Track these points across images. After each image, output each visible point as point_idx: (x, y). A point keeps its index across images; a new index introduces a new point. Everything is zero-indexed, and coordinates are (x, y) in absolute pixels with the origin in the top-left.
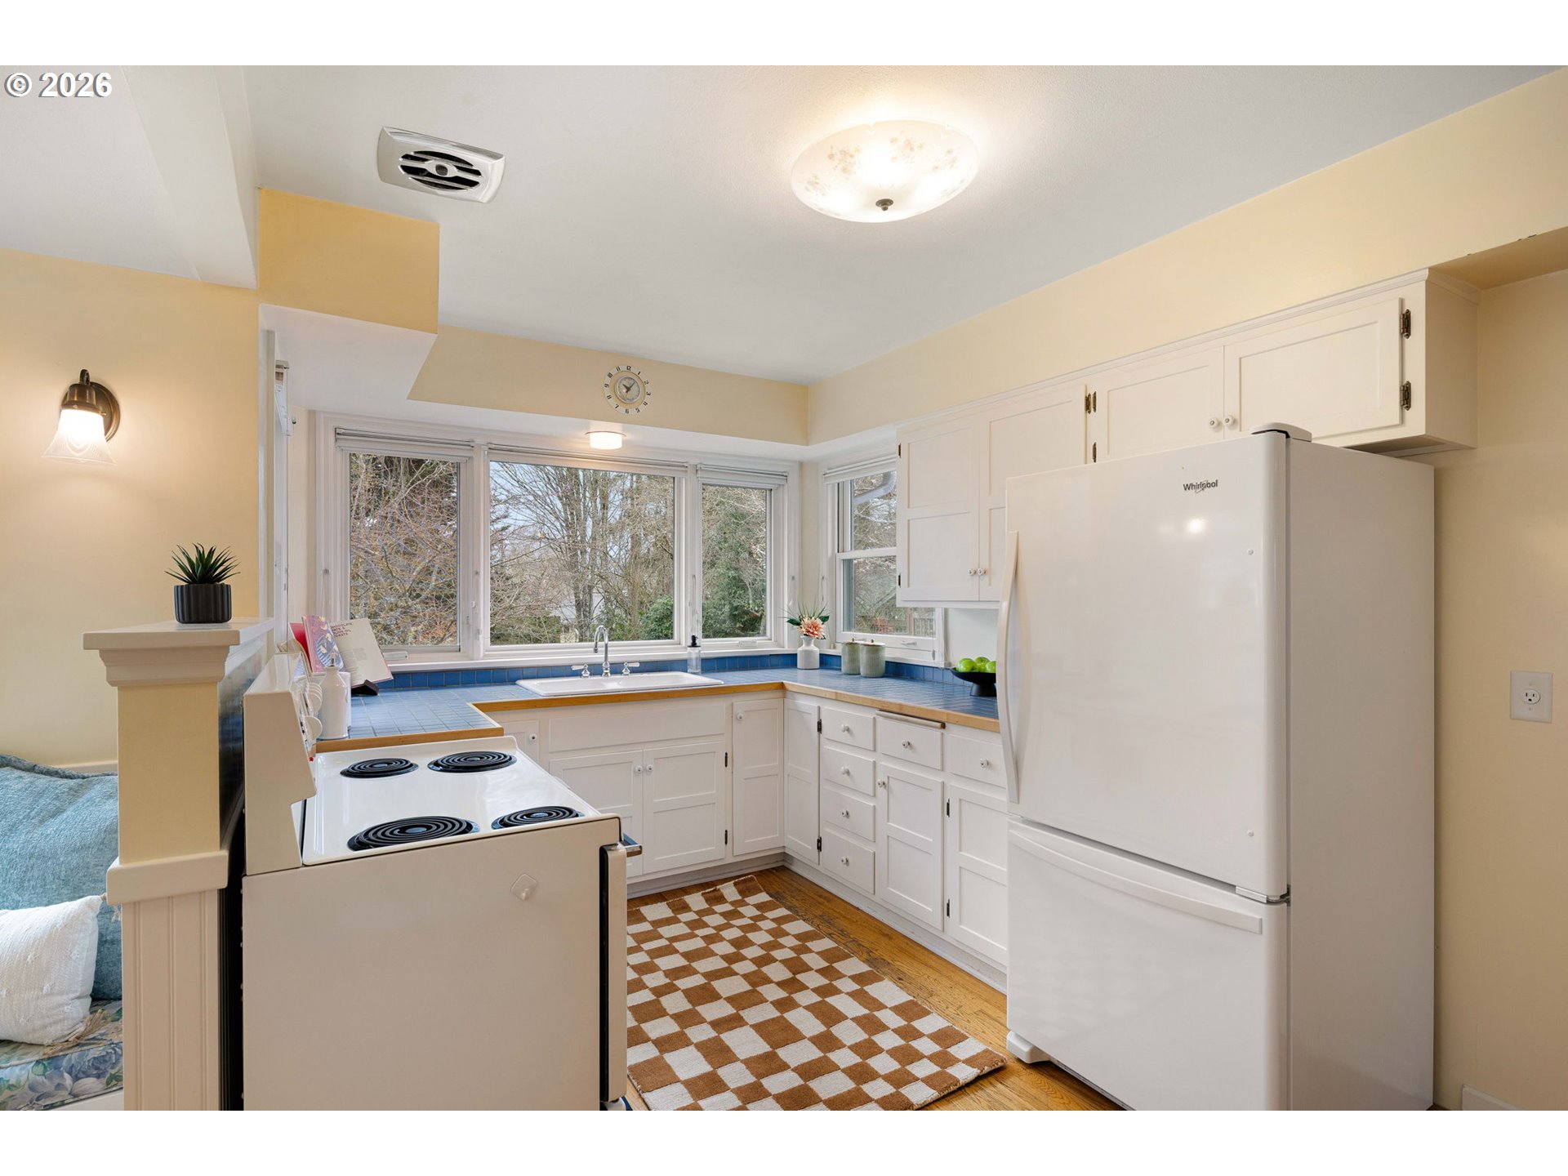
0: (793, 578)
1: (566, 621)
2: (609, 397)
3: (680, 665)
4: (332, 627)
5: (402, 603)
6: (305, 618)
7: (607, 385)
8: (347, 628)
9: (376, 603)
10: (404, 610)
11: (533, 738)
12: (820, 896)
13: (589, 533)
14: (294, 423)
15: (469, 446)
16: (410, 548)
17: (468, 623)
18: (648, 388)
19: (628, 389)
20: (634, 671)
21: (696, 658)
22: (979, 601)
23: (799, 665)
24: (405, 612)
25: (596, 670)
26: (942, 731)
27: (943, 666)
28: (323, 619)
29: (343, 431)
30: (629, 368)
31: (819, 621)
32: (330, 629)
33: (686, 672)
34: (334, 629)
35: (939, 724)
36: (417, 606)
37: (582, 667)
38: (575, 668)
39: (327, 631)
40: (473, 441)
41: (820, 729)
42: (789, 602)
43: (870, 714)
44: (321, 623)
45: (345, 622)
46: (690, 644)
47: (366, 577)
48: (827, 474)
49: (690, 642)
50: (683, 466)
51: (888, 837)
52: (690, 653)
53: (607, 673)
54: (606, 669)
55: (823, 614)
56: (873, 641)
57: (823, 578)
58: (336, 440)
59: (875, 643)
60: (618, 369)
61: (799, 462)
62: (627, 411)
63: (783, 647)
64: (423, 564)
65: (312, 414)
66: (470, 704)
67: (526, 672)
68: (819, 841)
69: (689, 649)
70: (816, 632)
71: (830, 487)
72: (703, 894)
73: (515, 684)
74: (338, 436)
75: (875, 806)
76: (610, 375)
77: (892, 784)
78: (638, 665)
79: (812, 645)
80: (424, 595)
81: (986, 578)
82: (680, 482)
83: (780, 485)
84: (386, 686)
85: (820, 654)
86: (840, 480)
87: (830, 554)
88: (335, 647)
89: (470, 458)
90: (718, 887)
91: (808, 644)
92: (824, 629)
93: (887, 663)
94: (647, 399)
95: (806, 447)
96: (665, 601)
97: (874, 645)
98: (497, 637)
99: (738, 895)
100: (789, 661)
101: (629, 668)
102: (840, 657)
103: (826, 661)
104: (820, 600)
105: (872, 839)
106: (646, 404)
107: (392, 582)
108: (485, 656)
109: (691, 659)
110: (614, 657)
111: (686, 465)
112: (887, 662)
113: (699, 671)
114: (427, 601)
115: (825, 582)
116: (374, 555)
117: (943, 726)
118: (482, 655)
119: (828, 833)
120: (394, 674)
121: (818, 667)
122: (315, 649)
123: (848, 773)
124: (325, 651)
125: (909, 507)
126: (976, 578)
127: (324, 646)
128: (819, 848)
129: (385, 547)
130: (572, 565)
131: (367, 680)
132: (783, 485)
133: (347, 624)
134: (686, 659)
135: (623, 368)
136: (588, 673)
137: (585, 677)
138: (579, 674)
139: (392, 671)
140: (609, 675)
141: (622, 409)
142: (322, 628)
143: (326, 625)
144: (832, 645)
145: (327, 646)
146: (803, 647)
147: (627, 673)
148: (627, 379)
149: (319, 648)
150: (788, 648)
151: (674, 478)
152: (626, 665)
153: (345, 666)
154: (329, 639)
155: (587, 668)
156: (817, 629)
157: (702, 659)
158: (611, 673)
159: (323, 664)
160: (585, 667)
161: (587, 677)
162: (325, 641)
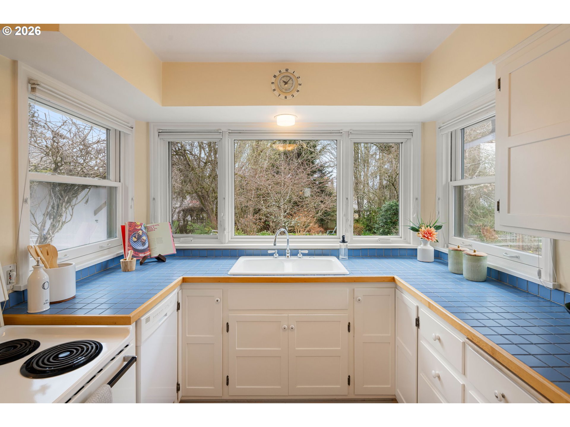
0: (417, 199)
2: (274, 90)
3: (333, 253)
7: (272, 83)
8: (155, 227)
11: (217, 301)
15: (218, 132)
17: (221, 224)
18: (300, 81)
19: (286, 83)
20: (304, 255)
21: (345, 249)
23: (417, 258)
25: (282, 253)
28: (138, 223)
29: (162, 131)
30: (287, 70)
31: (433, 229)
32: (143, 228)
33: (338, 258)
34: (148, 228)
38: (269, 252)
39: (140, 229)
41: (418, 325)
42: (413, 215)
43: (459, 338)
44: (137, 226)
46: (341, 241)
48: (441, 127)
50: (340, 133)
52: (341, 246)
53: (288, 256)
54: (288, 253)
55: (438, 224)
56: (475, 251)
57: (439, 199)
58: (159, 135)
59: (477, 253)
60: (280, 71)
61: (422, 122)
62: (286, 97)
65: (148, 124)
67: (247, 252)
70: (429, 237)
74: (160, 133)
76: (274, 76)
78: (307, 252)
79: (429, 245)
82: (340, 143)
83: (408, 139)
84: (172, 256)
86: (453, 129)
87: (444, 183)
88: (144, 238)
91: (425, 244)
92: (437, 234)
93: (489, 270)
94: (299, 88)
95: (420, 107)
97: (475, 256)
100: (412, 254)
101: (302, 253)
102: (448, 254)
103: (439, 257)
104: (437, 214)
106: (298, 91)
109: (341, 249)
110: (293, 245)
111: (341, 131)
113: (347, 257)
115: (440, 200)
118: (227, 241)
120: (177, 250)
122: (129, 239)
124: (135, 240)
125: (510, 136)
127: (135, 237)
131: (160, 254)
132: (410, 138)
133: (156, 225)
134: (339, 249)
135: (283, 71)
136: (278, 255)
137: (275, 257)
138: (272, 255)
139: (177, 248)
140: (289, 257)
141: (282, 97)
142: (136, 228)
143: (140, 226)
144: (446, 245)
145: (138, 237)
146: (422, 245)
147: (300, 257)
148: (285, 78)
149: (131, 239)
150: (413, 244)
151: (337, 140)
152: (300, 251)
153: (149, 247)
154: (140, 234)
155: (277, 252)
156: (432, 235)
157: (349, 250)
158: (290, 255)
159: (133, 246)
160: (276, 251)
161: (277, 257)
162: (137, 234)
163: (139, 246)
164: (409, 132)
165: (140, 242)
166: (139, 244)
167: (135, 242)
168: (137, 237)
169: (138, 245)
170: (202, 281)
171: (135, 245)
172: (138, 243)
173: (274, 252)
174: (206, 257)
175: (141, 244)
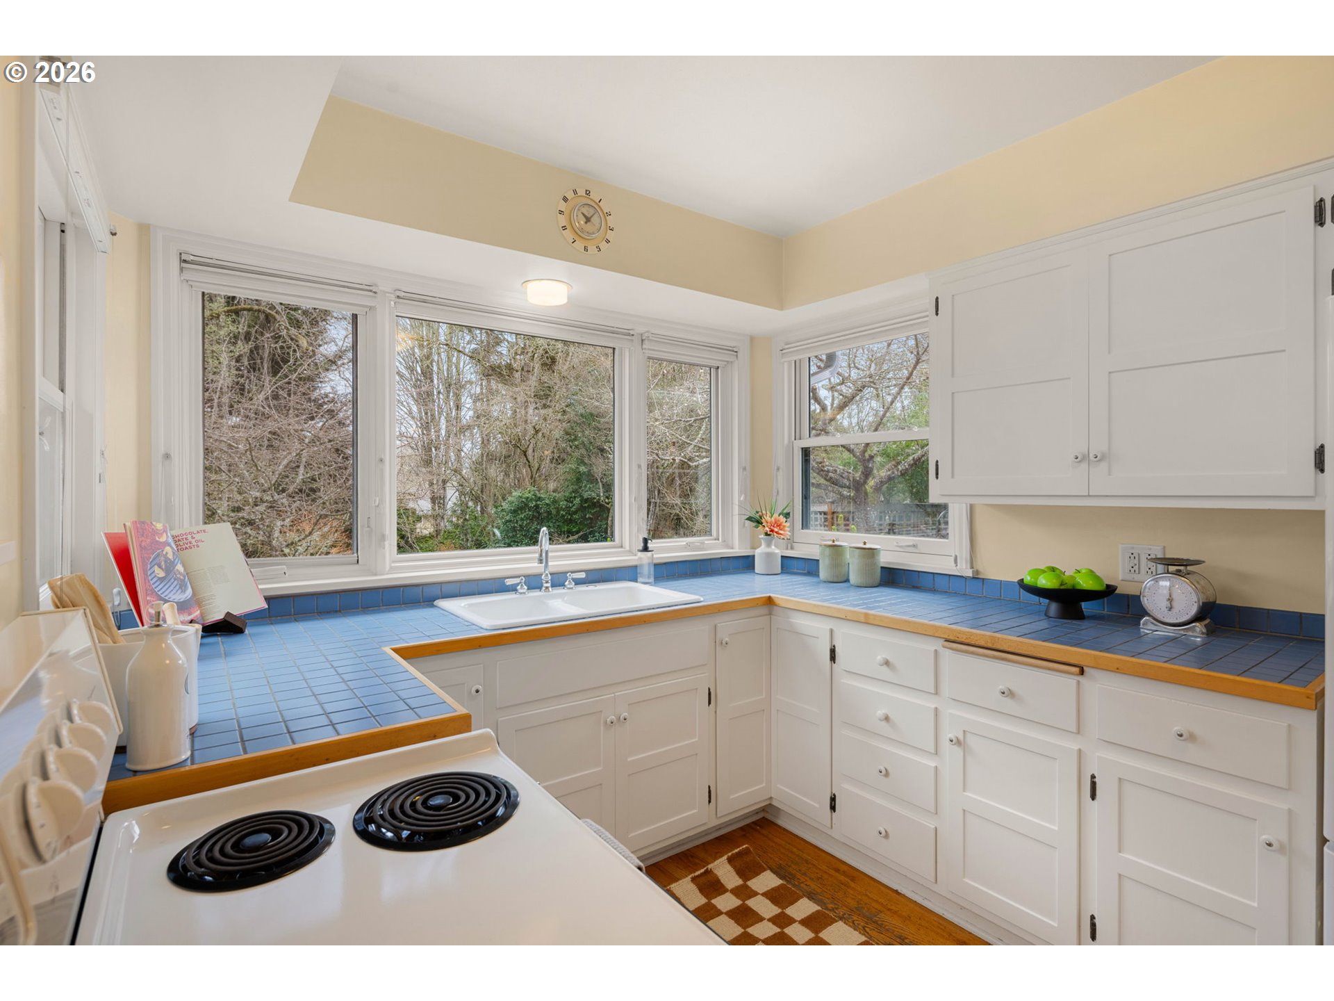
1: (422, 513)
2: (564, 228)
3: (629, 573)
4: (173, 537)
5: (269, 498)
6: (128, 524)
7: (561, 212)
8: (198, 537)
9: (239, 498)
10: (269, 505)
11: (477, 691)
12: (837, 870)
13: (443, 432)
14: (114, 234)
15: (371, 291)
16: (274, 441)
17: (368, 527)
18: (611, 221)
19: (588, 220)
20: (578, 582)
21: (649, 564)
22: (1089, 496)
23: (757, 569)
24: (271, 507)
25: (533, 583)
26: (1080, 678)
27: (971, 575)
28: (159, 526)
29: (192, 258)
30: (588, 193)
31: (782, 519)
32: (170, 540)
33: (637, 582)
34: (176, 539)
35: (1076, 670)
36: (283, 500)
37: (516, 581)
38: (509, 582)
39: (167, 544)
40: (376, 285)
41: (833, 658)
42: (740, 497)
43: (931, 646)
44: (155, 533)
45: (195, 529)
46: (641, 548)
47: (230, 471)
48: (784, 349)
49: (641, 545)
50: (629, 335)
51: (964, 811)
52: (640, 558)
53: (547, 588)
54: (547, 582)
56: (865, 543)
57: (778, 469)
58: (182, 269)
59: (869, 546)
60: (575, 192)
61: (751, 336)
62: (586, 249)
63: (732, 548)
64: (289, 458)
65: (144, 230)
66: (388, 650)
67: (446, 589)
68: (833, 799)
69: (640, 554)
70: (778, 531)
71: (786, 364)
72: (693, 880)
73: (433, 606)
74: (184, 265)
75: (936, 767)
76: (565, 199)
77: (971, 740)
78: (583, 575)
79: (773, 547)
80: (291, 489)
81: (1104, 465)
82: (621, 354)
83: (728, 362)
84: (257, 617)
85: (782, 557)
86: (796, 358)
87: (786, 441)
88: (180, 567)
89: (371, 308)
90: (710, 866)
91: (769, 545)
94: (610, 235)
95: (780, 312)
96: (520, 495)
97: (867, 548)
98: (406, 543)
99: (737, 878)
100: (743, 564)
101: (573, 580)
102: (818, 560)
103: (793, 565)
104: (775, 494)
105: (933, 810)
106: (608, 241)
107: (256, 477)
108: (392, 569)
109: (641, 566)
110: (556, 564)
111: (631, 332)
112: (882, 568)
113: (652, 580)
114: (293, 495)
115: (781, 470)
116: (237, 448)
117: (1082, 672)
118: (387, 568)
119: (845, 791)
120: (268, 599)
121: (780, 572)
122: (145, 572)
123: (887, 719)
124: (161, 574)
125: (953, 376)
126: (1084, 465)
127: (160, 567)
128: (833, 808)
129: (249, 439)
130: (428, 462)
131: (228, 612)
132: (731, 362)
133: (198, 532)
134: (636, 567)
135: (581, 192)
136: (526, 587)
137: (521, 593)
138: (513, 589)
139: (266, 594)
140: (550, 589)
141: (579, 245)
142: (157, 539)
143: (165, 534)
144: (789, 545)
145: (166, 566)
146: (763, 546)
147: (571, 586)
148: (586, 207)
149: (152, 570)
150: (739, 549)
151: (614, 349)
152: (570, 575)
153: (194, 594)
154: (168, 555)
155: (523, 581)
156: (782, 527)
157: (656, 565)
158: (552, 586)
159: (159, 593)
160: (522, 579)
161: (524, 593)
162: (162, 558)
163: (174, 591)
164: (733, 351)
165: (173, 580)
166: (173, 586)
167: (162, 580)
168: (164, 567)
169: (171, 588)
170: (439, 650)
171: (163, 590)
172: (170, 584)
173: (519, 582)
174: (336, 611)
175: (178, 587)
